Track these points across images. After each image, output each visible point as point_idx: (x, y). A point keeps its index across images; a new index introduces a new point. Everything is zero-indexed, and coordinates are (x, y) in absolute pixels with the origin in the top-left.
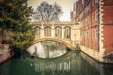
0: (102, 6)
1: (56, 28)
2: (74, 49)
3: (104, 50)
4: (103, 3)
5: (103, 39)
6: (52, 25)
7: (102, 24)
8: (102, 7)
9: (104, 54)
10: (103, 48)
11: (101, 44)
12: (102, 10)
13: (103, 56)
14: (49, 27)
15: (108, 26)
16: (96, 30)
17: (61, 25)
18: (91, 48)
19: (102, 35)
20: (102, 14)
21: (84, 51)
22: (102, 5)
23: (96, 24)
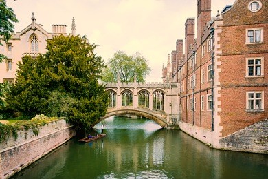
0: (219, 57)
1: (139, 93)
2: (169, 128)
3: (222, 128)
4: (220, 52)
5: (220, 110)
6: (133, 88)
7: (218, 86)
8: (218, 59)
9: (221, 134)
10: (220, 124)
11: (217, 119)
12: (219, 63)
13: (221, 138)
14: (129, 91)
15: (228, 89)
16: (207, 95)
17: (149, 88)
18: (198, 125)
19: (219, 103)
20: (219, 70)
21: (186, 131)
22: (218, 55)
23: (209, 86)
